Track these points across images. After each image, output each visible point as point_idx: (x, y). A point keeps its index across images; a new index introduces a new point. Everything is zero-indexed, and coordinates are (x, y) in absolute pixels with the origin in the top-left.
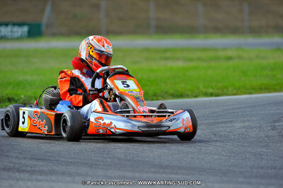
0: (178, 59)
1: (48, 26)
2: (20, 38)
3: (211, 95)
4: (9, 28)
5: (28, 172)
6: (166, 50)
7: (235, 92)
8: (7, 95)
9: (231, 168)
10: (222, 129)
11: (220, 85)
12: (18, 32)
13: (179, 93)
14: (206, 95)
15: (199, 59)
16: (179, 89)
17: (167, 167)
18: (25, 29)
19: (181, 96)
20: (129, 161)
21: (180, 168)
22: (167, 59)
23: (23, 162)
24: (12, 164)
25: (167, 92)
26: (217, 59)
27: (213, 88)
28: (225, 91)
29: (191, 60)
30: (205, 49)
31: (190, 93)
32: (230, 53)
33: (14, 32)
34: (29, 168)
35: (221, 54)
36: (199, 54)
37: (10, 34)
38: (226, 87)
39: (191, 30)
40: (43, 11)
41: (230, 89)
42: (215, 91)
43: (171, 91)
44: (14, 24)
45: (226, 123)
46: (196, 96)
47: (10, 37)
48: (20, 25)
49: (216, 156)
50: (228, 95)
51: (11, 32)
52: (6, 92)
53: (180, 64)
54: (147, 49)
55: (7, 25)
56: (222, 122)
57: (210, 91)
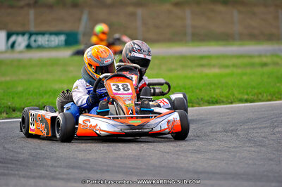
0: (214, 66)
1: (84, 34)
2: (57, 47)
3: (246, 101)
4: (46, 37)
5: (63, 179)
6: (202, 58)
7: (269, 98)
8: (43, 104)
9: (265, 173)
10: (256, 135)
11: (256, 91)
12: (54, 40)
13: (215, 100)
14: (241, 101)
15: (234, 66)
16: (214, 96)
17: (201, 173)
18: (62, 38)
19: (217, 102)
20: (164, 167)
21: (214, 173)
22: (202, 66)
23: (59, 170)
24: (47, 172)
25: (202, 99)
26: (252, 65)
27: (248, 94)
28: (260, 97)
29: (227, 67)
30: (240, 56)
31: (225, 100)
32: (264, 60)
33: (51, 41)
34: (64, 176)
35: (257, 60)
36: (235, 61)
37: (47, 43)
38: (260, 94)
39: (226, 38)
40: (80, 20)
41: (265, 95)
42: (250, 97)
43: (207, 98)
44: (51, 34)
45: (260, 128)
46: (231, 103)
47: (47, 46)
48: (57, 34)
49: (250, 162)
50: (263, 101)
51: (48, 41)
52: (42, 101)
53: (216, 71)
54: (183, 57)
55: (43, 34)
56: (256, 128)
57: (246, 97)
